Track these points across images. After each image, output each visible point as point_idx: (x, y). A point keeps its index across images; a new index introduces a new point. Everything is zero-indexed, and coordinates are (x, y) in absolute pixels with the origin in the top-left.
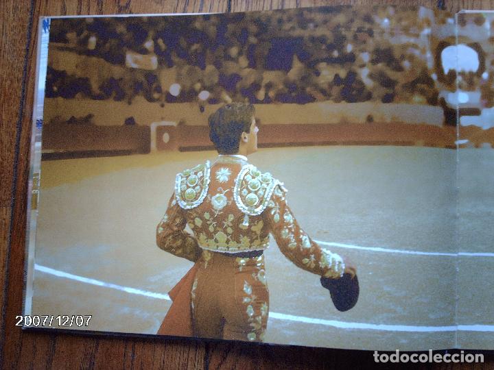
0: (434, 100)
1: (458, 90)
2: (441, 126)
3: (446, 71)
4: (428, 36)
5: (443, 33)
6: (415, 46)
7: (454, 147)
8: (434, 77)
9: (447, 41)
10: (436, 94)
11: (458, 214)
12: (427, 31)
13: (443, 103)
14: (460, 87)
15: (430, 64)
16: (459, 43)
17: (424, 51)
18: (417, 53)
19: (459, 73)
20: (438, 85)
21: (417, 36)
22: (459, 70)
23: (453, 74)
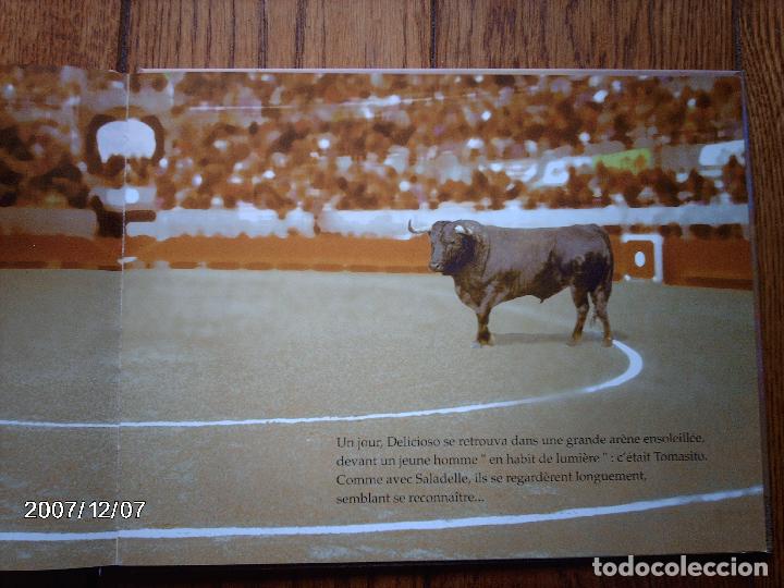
0: (79, 200)
1: (126, 184)
2: (91, 238)
3: (105, 158)
4: (74, 108)
5: (103, 102)
6: (52, 123)
7: (117, 268)
8: (82, 166)
9: (108, 114)
10: (86, 190)
11: (120, 366)
12: (73, 101)
13: (97, 204)
14: (129, 181)
15: (76, 148)
16: (130, 117)
17: (66, 130)
18: (55, 132)
19: (128, 161)
20: (87, 178)
21: (56, 108)
22: (127, 155)
23: (117, 163)
